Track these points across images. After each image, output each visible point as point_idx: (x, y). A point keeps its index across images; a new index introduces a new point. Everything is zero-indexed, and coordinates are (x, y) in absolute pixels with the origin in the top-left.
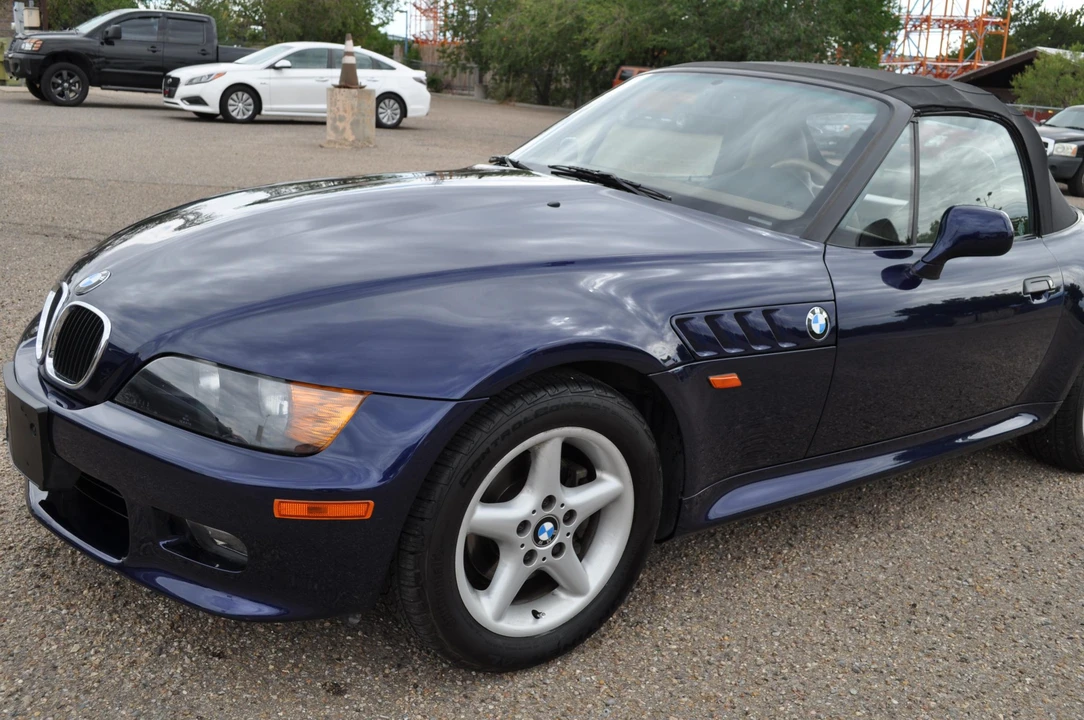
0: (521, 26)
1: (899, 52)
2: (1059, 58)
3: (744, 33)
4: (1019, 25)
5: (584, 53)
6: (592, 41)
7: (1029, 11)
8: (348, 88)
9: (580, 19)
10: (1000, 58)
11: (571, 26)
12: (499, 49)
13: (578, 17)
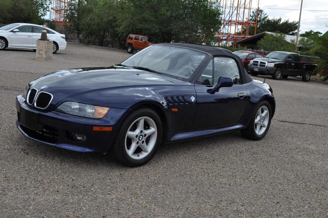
0: (94, 19)
1: (222, 32)
2: (271, 35)
3: (171, 24)
4: (260, 24)
5: (116, 29)
6: (119, 25)
7: (264, 19)
8: (44, 40)
9: (115, 18)
10: (254, 35)
11: (111, 20)
12: (86, 27)
13: (114, 17)
